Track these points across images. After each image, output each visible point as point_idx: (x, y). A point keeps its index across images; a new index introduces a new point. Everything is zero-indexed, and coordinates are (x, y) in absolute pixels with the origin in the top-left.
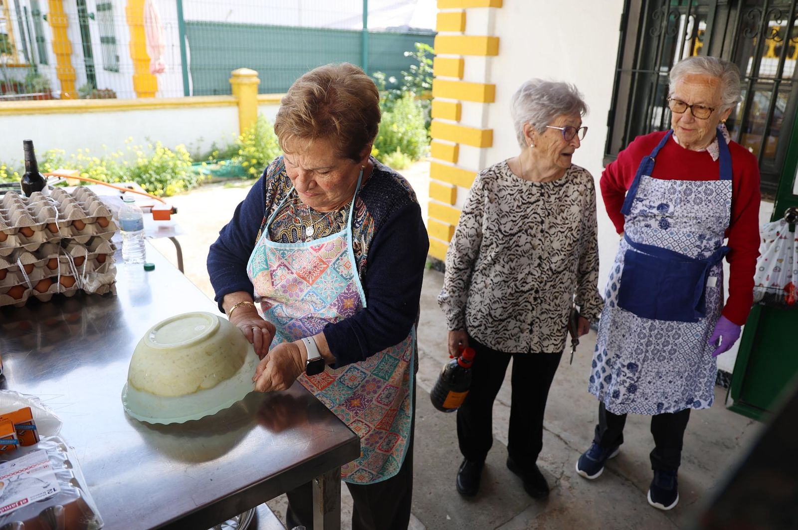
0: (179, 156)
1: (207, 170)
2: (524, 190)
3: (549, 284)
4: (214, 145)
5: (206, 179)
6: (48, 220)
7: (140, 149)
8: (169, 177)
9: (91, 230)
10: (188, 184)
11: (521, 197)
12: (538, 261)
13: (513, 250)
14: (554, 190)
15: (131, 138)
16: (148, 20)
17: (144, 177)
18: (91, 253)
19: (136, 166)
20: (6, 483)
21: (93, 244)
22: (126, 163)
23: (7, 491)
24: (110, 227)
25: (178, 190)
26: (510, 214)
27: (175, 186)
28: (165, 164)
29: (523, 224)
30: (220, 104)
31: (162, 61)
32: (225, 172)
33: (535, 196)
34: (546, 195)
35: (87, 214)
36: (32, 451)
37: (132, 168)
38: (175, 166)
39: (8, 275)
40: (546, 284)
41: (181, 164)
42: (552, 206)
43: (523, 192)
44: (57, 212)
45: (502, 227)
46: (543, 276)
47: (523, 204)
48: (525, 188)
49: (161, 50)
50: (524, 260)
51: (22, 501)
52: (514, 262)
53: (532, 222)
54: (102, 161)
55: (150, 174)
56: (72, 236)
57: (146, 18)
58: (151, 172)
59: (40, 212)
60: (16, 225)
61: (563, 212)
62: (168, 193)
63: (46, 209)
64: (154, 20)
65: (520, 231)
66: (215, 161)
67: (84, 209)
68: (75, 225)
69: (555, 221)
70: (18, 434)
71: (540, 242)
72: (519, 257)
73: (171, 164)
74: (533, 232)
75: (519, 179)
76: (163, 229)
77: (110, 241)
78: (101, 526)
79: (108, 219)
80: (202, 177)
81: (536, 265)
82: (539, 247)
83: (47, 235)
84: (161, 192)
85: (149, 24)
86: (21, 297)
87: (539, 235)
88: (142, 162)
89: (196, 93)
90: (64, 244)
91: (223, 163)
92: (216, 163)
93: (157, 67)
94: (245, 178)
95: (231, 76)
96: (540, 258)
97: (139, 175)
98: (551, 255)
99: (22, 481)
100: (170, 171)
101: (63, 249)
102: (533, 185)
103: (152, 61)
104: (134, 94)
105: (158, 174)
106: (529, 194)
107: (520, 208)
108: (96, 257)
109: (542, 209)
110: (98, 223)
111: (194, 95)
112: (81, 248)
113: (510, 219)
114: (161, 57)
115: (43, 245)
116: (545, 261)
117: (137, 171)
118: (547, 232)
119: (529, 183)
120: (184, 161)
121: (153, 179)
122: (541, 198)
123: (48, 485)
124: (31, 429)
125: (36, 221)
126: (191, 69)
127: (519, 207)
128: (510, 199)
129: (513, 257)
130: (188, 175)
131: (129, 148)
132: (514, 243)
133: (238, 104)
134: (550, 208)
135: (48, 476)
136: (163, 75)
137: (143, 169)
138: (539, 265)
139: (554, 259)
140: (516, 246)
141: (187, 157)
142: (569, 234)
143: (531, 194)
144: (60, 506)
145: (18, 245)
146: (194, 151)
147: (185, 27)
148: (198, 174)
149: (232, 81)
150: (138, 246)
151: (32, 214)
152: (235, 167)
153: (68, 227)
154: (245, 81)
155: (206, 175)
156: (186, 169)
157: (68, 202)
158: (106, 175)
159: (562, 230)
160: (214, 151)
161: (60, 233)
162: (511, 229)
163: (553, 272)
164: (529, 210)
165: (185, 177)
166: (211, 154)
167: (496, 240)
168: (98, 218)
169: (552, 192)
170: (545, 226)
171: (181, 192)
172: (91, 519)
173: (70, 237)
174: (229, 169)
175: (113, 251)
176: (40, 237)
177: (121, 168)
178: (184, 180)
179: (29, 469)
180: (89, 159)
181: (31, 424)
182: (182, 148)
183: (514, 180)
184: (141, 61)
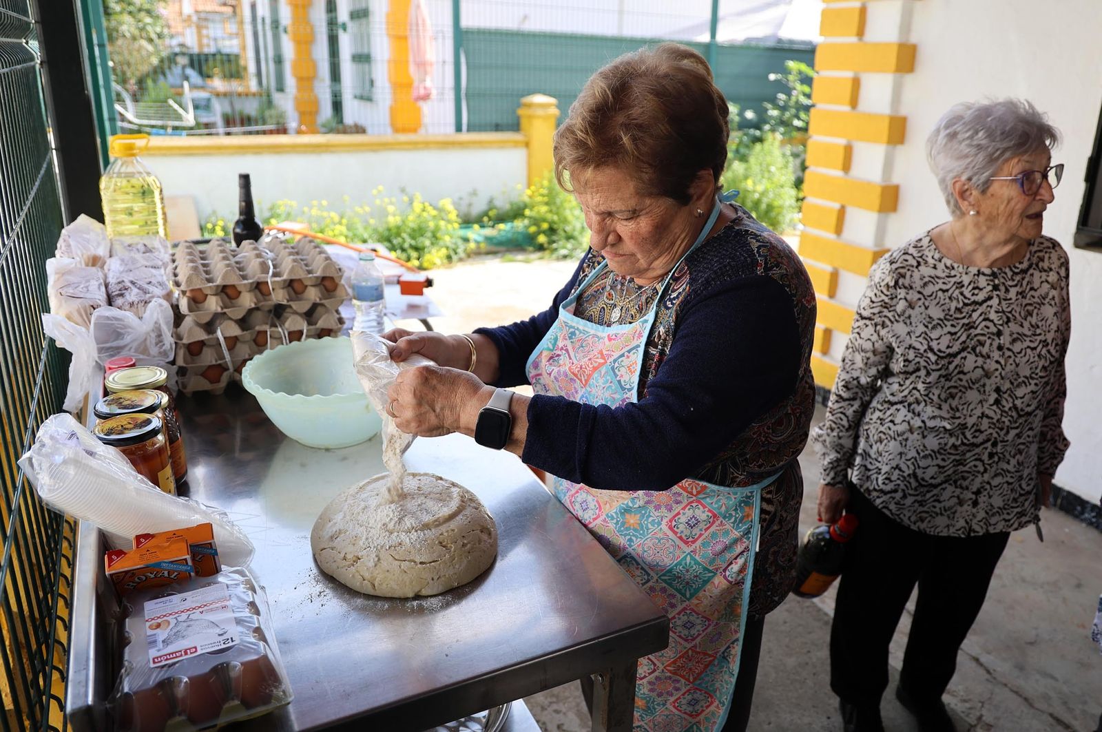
0: (443, 214)
1: (479, 235)
2: (966, 283)
3: (1013, 433)
4: (491, 201)
5: (478, 247)
6: (259, 277)
7: (391, 203)
8: (427, 243)
9: (313, 294)
10: (452, 253)
11: (962, 294)
12: (995, 396)
13: (954, 379)
14: (1013, 280)
15: (381, 188)
16: (414, 28)
17: (395, 242)
18: (311, 327)
19: (385, 226)
20: (173, 622)
21: (316, 315)
22: (372, 221)
23: (172, 633)
24: (339, 292)
25: (438, 262)
26: (946, 322)
27: (435, 256)
28: (423, 225)
29: (968, 337)
30: (502, 145)
31: (428, 83)
32: (504, 239)
33: (985, 291)
34: (1002, 288)
35: (309, 272)
36: (209, 584)
37: (380, 229)
38: (437, 229)
39: (205, 349)
40: (1008, 432)
41: (446, 226)
42: (1012, 306)
43: (963, 286)
44: (272, 267)
45: (934, 344)
46: (1003, 419)
47: (965, 305)
48: (966, 280)
49: (428, 69)
50: (972, 396)
51: (190, 649)
52: (957, 398)
53: (983, 335)
54: (342, 217)
55: (403, 239)
56: (288, 301)
57: (411, 25)
58: (404, 235)
59: (250, 266)
60: (219, 282)
61: (1031, 315)
62: (425, 265)
63: (257, 263)
64: (421, 28)
65: (963, 350)
66: (491, 223)
67: (306, 265)
68: (294, 287)
69: (1020, 330)
70: (193, 559)
71: (998, 366)
72: (963, 390)
73: (432, 224)
74: (985, 350)
75: (956, 265)
76: (412, 308)
77: (337, 312)
78: (290, 699)
79: (337, 281)
80: (472, 245)
81: (992, 401)
82: (997, 373)
83: (256, 298)
84: (416, 263)
85: (414, 33)
86: (219, 381)
87: (996, 355)
88: (393, 220)
89: (471, 128)
90: (278, 312)
91: (502, 226)
92: (493, 227)
93: (422, 92)
94: (531, 248)
95: (519, 105)
96: (998, 390)
97: (389, 238)
98: (1015, 384)
99: (192, 623)
100: (429, 234)
101: (275, 319)
102: (979, 273)
103: (416, 84)
104: (389, 130)
105: (413, 238)
106: (974, 288)
107: (961, 313)
108: (318, 332)
109: (996, 312)
110: (324, 286)
111: (469, 130)
112: (299, 319)
113: (946, 330)
114: (428, 79)
115: (251, 311)
116: (1006, 396)
117: (386, 233)
118: (1009, 349)
119: (974, 270)
120: (449, 221)
121: (406, 245)
122: (995, 293)
123: (225, 633)
124: (211, 553)
125: (244, 277)
126: (467, 95)
127: (958, 310)
128: (943, 298)
129: (954, 391)
130: (454, 241)
131: (378, 202)
132: (956, 368)
133: (527, 145)
134: (1009, 309)
135: (227, 621)
136: (429, 103)
137: (394, 231)
138: (997, 402)
139: (1020, 392)
140: (959, 373)
141: (453, 216)
142: (1044, 352)
143: (977, 288)
144: (237, 663)
145: (219, 310)
146: (464, 209)
147: (462, 37)
148: (466, 240)
149: (521, 112)
150: (375, 324)
151: (240, 269)
152: (518, 233)
153: (283, 288)
154: (540, 112)
155: (478, 242)
156: (451, 231)
157: (287, 254)
158: (346, 237)
159: (1033, 345)
160: (490, 209)
161: (273, 296)
162: (948, 347)
163: (1018, 413)
164: (975, 315)
165: (449, 244)
166: (486, 214)
167: (925, 364)
168: (324, 278)
169: (1011, 283)
170: (1005, 340)
171: (443, 264)
172: (276, 687)
173: (285, 302)
174: (510, 235)
175: (340, 326)
176: (247, 300)
177: (365, 228)
178: (447, 248)
179: (202, 608)
180: (325, 214)
181: (211, 547)
182: (447, 204)
183: (947, 267)
184: (402, 85)
